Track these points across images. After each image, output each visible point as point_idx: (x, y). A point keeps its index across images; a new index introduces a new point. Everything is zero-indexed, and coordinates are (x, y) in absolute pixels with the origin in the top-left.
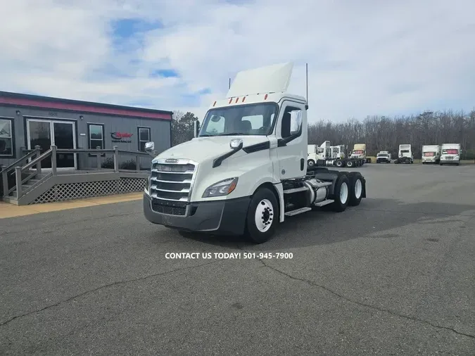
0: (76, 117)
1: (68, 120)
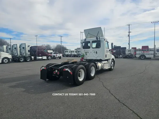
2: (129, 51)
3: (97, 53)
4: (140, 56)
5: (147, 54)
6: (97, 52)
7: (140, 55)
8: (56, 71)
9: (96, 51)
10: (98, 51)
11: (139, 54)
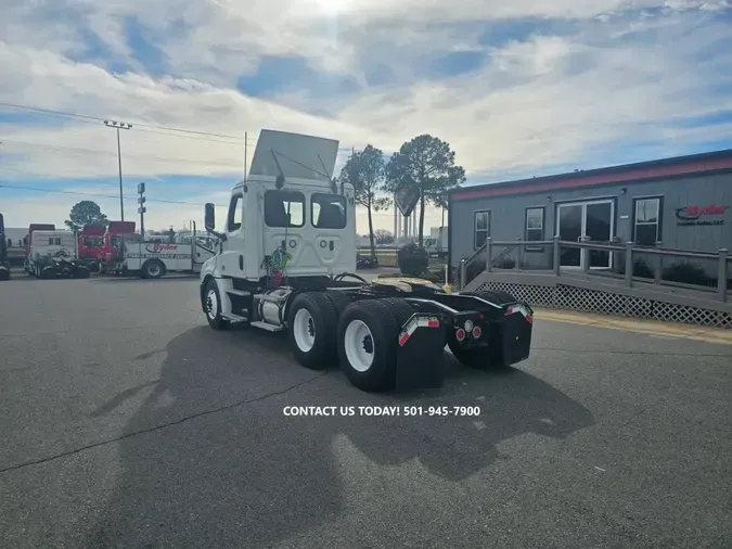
0: (617, 191)
1: (603, 199)
2: (51, 242)
3: (332, 248)
4: (145, 263)
5: (169, 256)
6: (332, 243)
7: (143, 260)
8: (468, 326)
9: (328, 240)
10: (337, 238)
11: (141, 256)
